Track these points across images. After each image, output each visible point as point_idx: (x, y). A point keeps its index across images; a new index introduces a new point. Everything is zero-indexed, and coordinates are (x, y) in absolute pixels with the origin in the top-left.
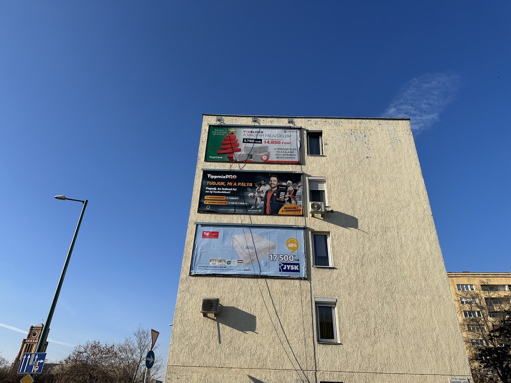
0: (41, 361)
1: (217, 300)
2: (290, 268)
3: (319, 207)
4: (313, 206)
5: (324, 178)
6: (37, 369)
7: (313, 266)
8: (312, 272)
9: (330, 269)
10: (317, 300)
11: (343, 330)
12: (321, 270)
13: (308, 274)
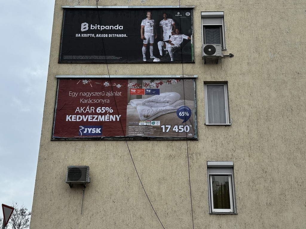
1: (86, 168)
3: (214, 50)
4: (206, 50)
5: (222, 13)
7: (205, 124)
8: (204, 131)
9: (227, 127)
10: (210, 164)
11: (241, 198)
12: (215, 128)
13: (200, 134)
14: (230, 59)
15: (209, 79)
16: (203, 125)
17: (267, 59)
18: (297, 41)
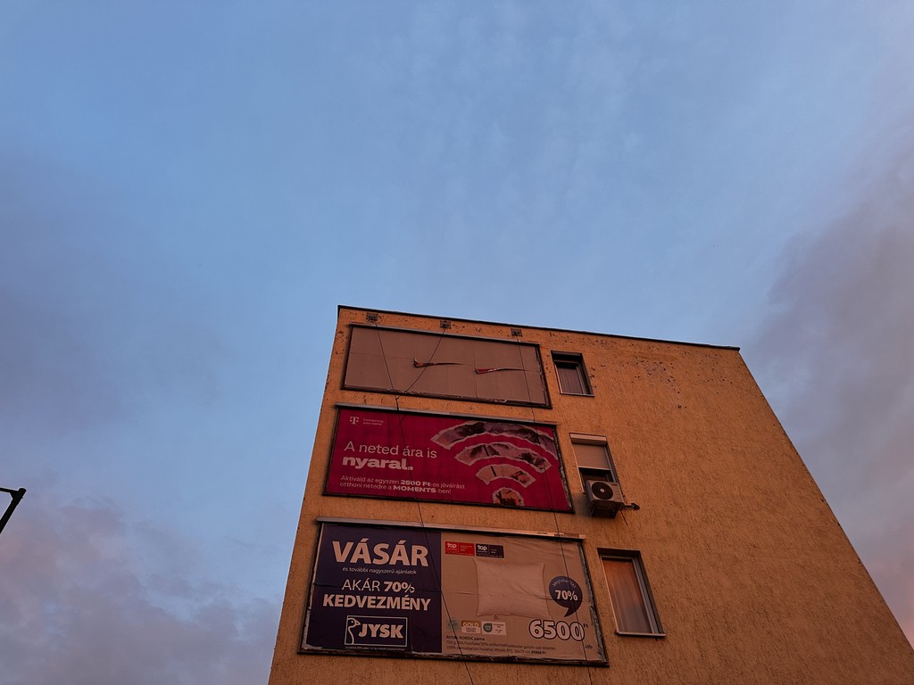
3: (609, 493)
4: (596, 489)
5: (604, 439)
7: (616, 634)
8: (618, 648)
9: (659, 642)
12: (637, 642)
13: (610, 654)
14: (634, 512)
15: (605, 545)
16: (613, 635)
17: (698, 519)
18: (736, 493)
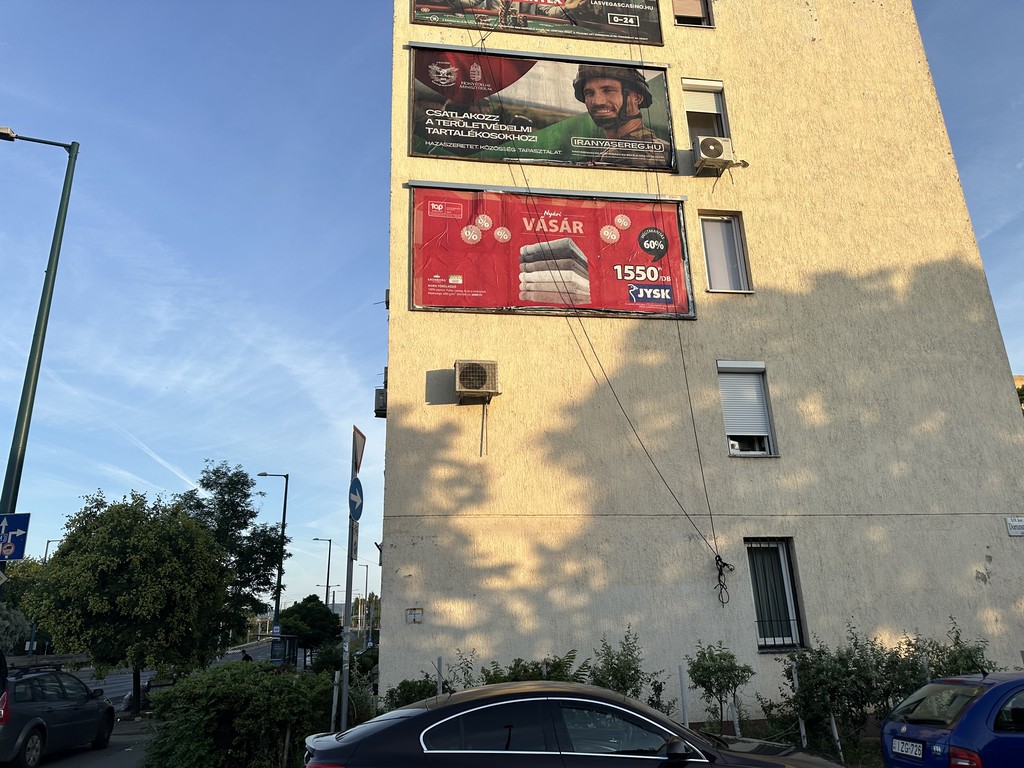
0: (19, 533)
1: (494, 366)
2: (652, 294)
3: (718, 150)
4: (704, 147)
5: (720, 84)
6: (12, 551)
7: (708, 292)
8: (707, 304)
9: (748, 297)
10: (722, 364)
11: (784, 429)
12: (726, 298)
14: (742, 170)
15: (707, 206)
16: (704, 293)
17: (809, 177)
18: (856, 146)
